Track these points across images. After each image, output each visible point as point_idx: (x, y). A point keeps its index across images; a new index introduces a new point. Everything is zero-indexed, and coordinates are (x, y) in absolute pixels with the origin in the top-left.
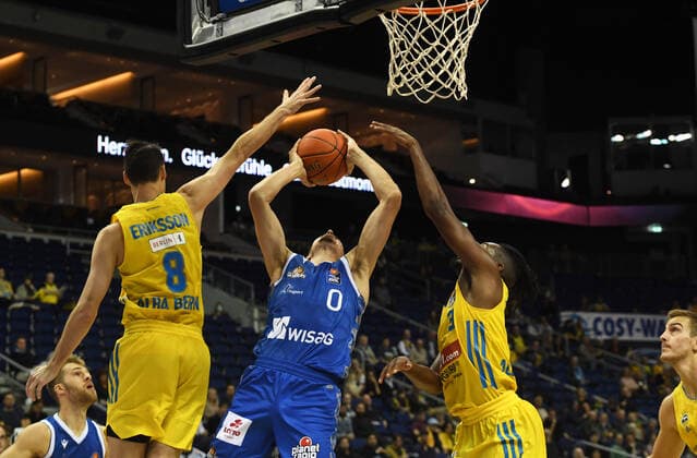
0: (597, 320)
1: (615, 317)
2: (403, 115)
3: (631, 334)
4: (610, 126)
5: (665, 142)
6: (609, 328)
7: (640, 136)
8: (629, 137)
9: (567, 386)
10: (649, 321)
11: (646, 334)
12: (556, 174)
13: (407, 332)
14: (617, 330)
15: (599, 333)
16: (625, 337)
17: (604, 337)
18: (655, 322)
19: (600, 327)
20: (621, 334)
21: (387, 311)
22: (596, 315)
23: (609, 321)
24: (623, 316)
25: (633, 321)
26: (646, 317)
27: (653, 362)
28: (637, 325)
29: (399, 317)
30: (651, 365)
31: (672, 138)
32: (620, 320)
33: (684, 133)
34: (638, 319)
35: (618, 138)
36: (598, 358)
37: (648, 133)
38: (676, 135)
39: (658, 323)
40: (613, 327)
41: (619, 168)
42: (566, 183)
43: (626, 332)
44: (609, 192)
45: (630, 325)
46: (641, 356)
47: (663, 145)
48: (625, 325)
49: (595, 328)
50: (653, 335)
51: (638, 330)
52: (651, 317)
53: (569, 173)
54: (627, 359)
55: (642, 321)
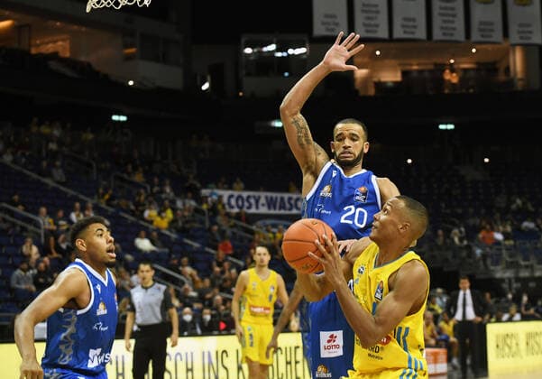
0: (231, 196)
1: (245, 194)
2: (76, 27)
3: (257, 207)
4: (243, 40)
5: (285, 54)
6: (240, 203)
7: (265, 49)
8: (255, 50)
9: (207, 249)
10: (272, 198)
11: (269, 208)
12: (199, 78)
13: (78, 205)
14: (246, 204)
15: (232, 207)
16: (253, 210)
17: (236, 210)
18: (276, 198)
19: (233, 202)
20: (249, 207)
21: (62, 188)
22: (230, 192)
23: (240, 197)
24: (251, 193)
25: (259, 197)
26: (269, 194)
27: (275, 230)
28: (263, 200)
29: (71, 192)
30: (274, 233)
31: (291, 51)
32: (249, 197)
33: (300, 47)
34: (263, 195)
35: (248, 51)
36: (231, 227)
37: (272, 47)
38: (294, 49)
39: (279, 200)
40: (243, 202)
41: (248, 74)
42: (206, 86)
43: (254, 207)
44: (241, 94)
45: (257, 201)
46: (266, 226)
47: (283, 57)
48: (252, 201)
49: (229, 204)
50: (275, 209)
51: (263, 205)
52: (274, 195)
53: (209, 78)
54: (254, 228)
55: (266, 198)
